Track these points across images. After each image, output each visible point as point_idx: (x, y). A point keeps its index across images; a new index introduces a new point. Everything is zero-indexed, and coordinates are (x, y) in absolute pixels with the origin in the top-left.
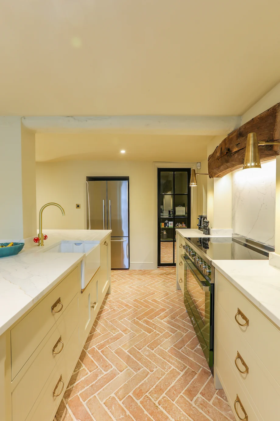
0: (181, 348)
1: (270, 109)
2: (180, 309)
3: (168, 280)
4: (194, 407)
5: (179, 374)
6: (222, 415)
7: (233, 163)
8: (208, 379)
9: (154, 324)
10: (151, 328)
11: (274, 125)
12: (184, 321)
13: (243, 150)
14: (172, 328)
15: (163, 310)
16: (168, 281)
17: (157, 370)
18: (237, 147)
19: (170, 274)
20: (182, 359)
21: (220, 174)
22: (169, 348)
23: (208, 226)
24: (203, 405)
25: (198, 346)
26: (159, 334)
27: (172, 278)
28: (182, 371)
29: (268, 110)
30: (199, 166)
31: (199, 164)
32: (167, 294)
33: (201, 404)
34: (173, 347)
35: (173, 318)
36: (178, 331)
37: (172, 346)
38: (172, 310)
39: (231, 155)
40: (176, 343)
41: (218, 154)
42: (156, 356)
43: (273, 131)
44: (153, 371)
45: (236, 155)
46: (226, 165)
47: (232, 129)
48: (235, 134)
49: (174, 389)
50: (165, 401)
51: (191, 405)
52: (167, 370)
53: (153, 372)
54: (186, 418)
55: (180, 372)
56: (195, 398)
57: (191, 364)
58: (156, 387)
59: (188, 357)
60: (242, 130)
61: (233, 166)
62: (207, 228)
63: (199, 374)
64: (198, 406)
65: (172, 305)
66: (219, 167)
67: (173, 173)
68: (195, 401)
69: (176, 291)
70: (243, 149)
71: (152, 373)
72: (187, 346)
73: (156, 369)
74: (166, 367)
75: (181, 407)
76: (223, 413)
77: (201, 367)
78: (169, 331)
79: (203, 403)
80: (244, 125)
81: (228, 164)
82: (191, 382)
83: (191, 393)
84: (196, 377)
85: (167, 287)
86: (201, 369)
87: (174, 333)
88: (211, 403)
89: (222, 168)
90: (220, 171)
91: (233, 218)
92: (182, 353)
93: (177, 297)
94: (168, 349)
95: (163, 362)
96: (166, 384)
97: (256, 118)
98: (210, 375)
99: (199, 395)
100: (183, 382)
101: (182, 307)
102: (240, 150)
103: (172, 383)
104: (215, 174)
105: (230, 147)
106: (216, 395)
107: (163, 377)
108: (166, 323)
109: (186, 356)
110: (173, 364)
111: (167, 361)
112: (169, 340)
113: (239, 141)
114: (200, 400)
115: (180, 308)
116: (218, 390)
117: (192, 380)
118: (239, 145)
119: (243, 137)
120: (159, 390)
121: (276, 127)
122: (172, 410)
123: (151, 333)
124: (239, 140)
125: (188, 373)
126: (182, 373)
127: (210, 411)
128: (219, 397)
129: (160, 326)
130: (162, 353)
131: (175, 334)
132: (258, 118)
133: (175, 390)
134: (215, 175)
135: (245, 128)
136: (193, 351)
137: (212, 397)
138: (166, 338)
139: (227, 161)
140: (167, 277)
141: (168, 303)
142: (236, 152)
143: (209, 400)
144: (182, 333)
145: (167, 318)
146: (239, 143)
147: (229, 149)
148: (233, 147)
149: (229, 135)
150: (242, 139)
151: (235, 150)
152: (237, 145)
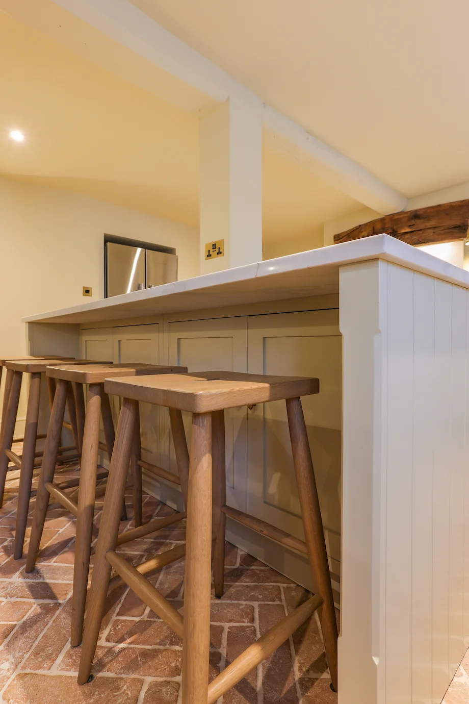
13: (421, 231)
18: (410, 228)
45: (407, 236)
60: (420, 213)
80: (425, 208)
102: (415, 231)
119: (421, 219)
124: (413, 222)
142: (406, 233)
146: (414, 225)
147: (393, 230)
148: (402, 227)
149: (392, 216)
150: (418, 221)
151: (403, 231)
152: (410, 226)
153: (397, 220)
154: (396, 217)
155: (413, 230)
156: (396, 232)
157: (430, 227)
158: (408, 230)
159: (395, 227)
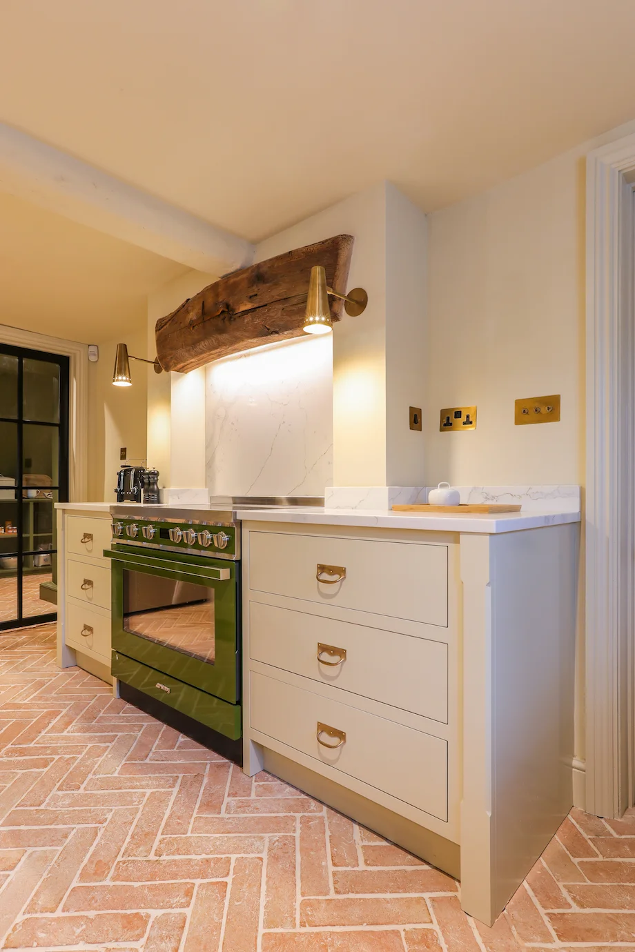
0: (147, 757)
1: (327, 240)
2: (97, 700)
3: (21, 657)
4: (229, 818)
5: (170, 793)
6: (279, 799)
7: (238, 334)
8: (228, 772)
9: (45, 748)
10: (42, 757)
11: (335, 269)
12: (121, 714)
13: (266, 307)
14: (102, 736)
15: (54, 714)
16: (22, 660)
17: (115, 814)
18: (251, 302)
19: (17, 645)
20: (161, 771)
21: (193, 360)
22: (118, 769)
23: (155, 483)
24: (243, 806)
25: (180, 738)
26: (74, 757)
27: (30, 653)
28: (173, 786)
29: (323, 242)
30: (95, 355)
31: (92, 349)
32: (41, 684)
33: (240, 807)
34: (128, 762)
35: (90, 717)
36: (120, 734)
37: (123, 762)
38: (78, 708)
39: (234, 317)
40: (129, 753)
41: (192, 315)
42: (95, 795)
43: (333, 279)
44: (106, 819)
45: (248, 318)
46: (217, 339)
47: (236, 266)
48: (245, 276)
49: (176, 818)
50: (169, 843)
51: (223, 819)
52: (140, 801)
53: (107, 822)
54: (225, 839)
55: (170, 789)
56: (223, 807)
57: (185, 769)
58: (133, 837)
59: (170, 762)
60: (264, 269)
61: (236, 340)
62: (155, 487)
63: (210, 775)
64: (236, 812)
65: (71, 699)
66: (195, 344)
67: (17, 360)
68: (226, 809)
69: (61, 673)
70: (266, 305)
71: (105, 824)
72: (159, 747)
73: (111, 814)
74: (134, 799)
75: (207, 832)
76: (280, 796)
77: (207, 764)
78: (97, 743)
79: (241, 804)
80: (271, 260)
81: (225, 337)
82: (202, 791)
83: (212, 804)
84: (205, 781)
85: (30, 671)
86: (208, 767)
87: (113, 741)
88: (253, 796)
89: (202, 345)
90: (193, 353)
91: (209, 465)
92: (152, 762)
93: (73, 681)
94: (117, 771)
95: (121, 796)
96: (154, 819)
97: (297, 250)
98: (229, 766)
99: (227, 799)
100: (187, 800)
101: (99, 695)
102: (257, 308)
103: (164, 813)
104: (178, 360)
105: (231, 301)
106: (254, 784)
107: (139, 815)
108: (79, 734)
109: (165, 762)
110: (148, 786)
111: (130, 788)
112: (109, 756)
113: (256, 290)
114: (233, 803)
115: (96, 698)
116: (254, 777)
117: (203, 788)
118: (255, 298)
119: (266, 283)
120: (144, 837)
121: (338, 273)
122: (191, 845)
123: (48, 764)
124: (255, 288)
125: (189, 783)
126: (176, 790)
127: (259, 806)
128: (261, 783)
129: (66, 743)
130: (107, 784)
131: (115, 741)
132: (303, 253)
133: (179, 819)
134: (176, 364)
135: (273, 266)
136: (175, 750)
137: (250, 789)
138: (99, 756)
139: (221, 331)
140: (16, 653)
141: (56, 699)
142: (246, 312)
143: (249, 795)
144: (132, 733)
145: (73, 724)
146: (256, 295)
147: (227, 306)
148: (240, 302)
149: (226, 278)
150: (263, 287)
151: (243, 308)
152: (251, 297)
153: (235, 285)
154: (232, 281)
155: (256, 306)
156: (233, 310)
157: (278, 298)
158: (249, 306)
159: (231, 302)
